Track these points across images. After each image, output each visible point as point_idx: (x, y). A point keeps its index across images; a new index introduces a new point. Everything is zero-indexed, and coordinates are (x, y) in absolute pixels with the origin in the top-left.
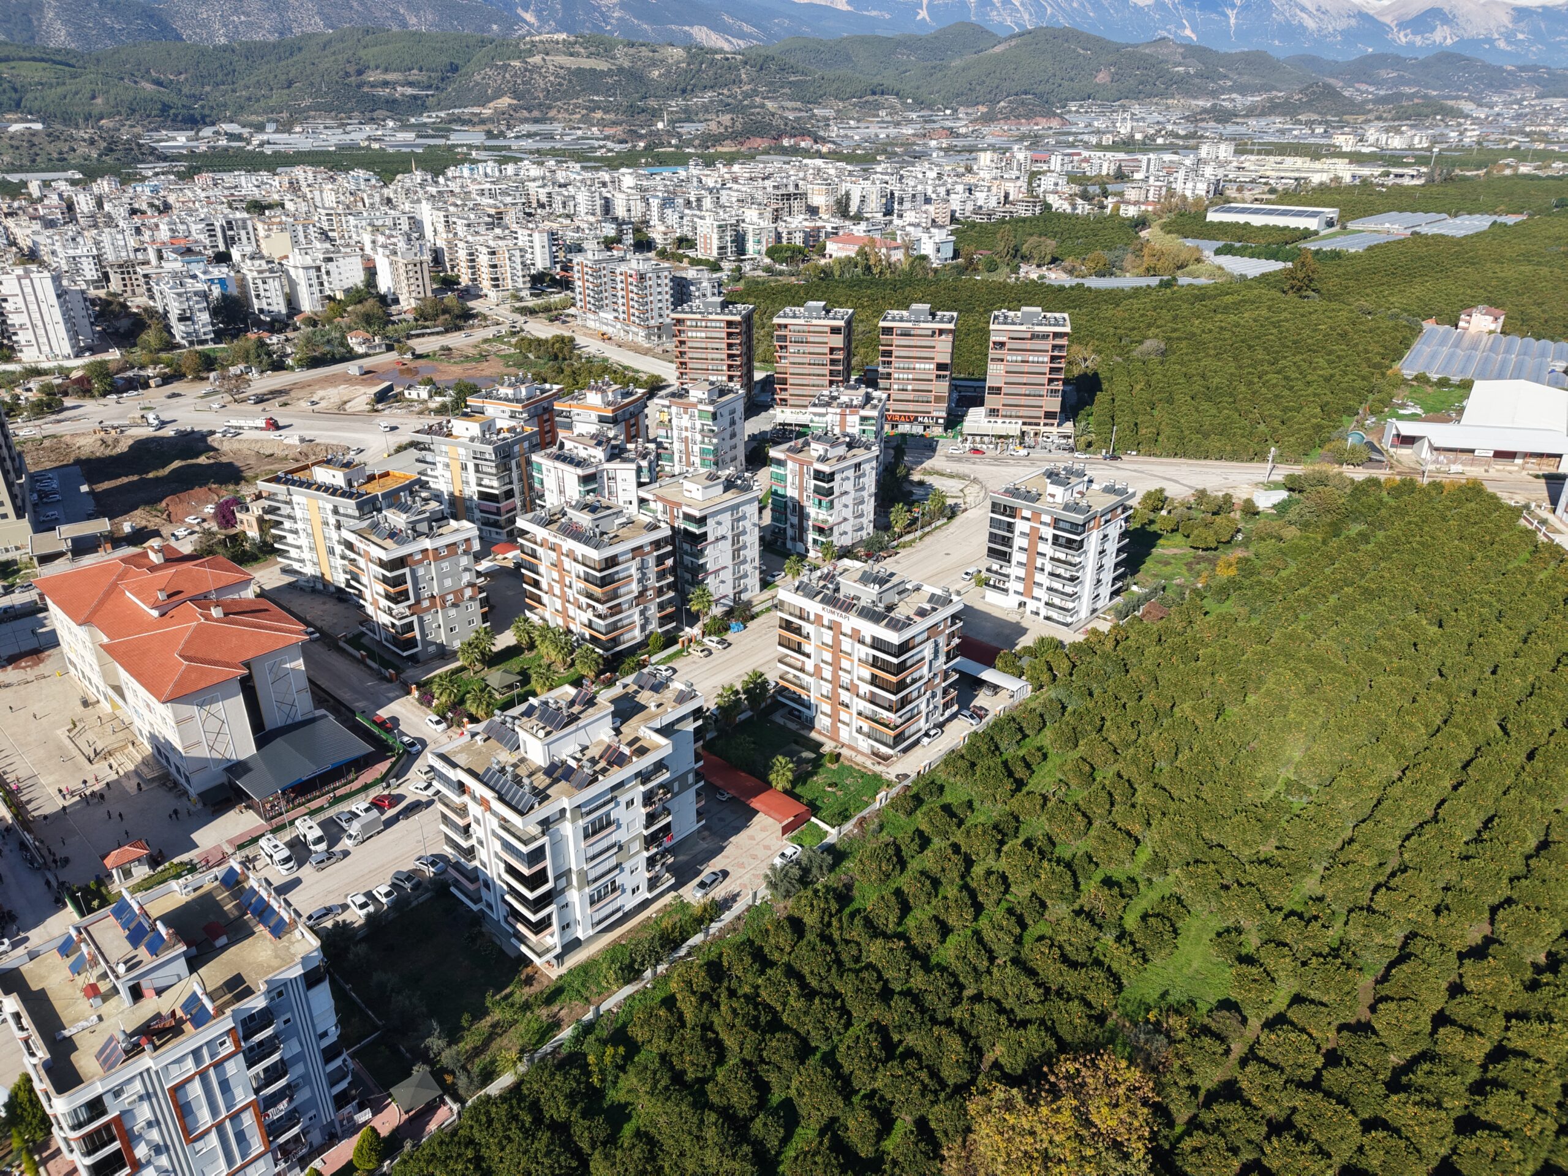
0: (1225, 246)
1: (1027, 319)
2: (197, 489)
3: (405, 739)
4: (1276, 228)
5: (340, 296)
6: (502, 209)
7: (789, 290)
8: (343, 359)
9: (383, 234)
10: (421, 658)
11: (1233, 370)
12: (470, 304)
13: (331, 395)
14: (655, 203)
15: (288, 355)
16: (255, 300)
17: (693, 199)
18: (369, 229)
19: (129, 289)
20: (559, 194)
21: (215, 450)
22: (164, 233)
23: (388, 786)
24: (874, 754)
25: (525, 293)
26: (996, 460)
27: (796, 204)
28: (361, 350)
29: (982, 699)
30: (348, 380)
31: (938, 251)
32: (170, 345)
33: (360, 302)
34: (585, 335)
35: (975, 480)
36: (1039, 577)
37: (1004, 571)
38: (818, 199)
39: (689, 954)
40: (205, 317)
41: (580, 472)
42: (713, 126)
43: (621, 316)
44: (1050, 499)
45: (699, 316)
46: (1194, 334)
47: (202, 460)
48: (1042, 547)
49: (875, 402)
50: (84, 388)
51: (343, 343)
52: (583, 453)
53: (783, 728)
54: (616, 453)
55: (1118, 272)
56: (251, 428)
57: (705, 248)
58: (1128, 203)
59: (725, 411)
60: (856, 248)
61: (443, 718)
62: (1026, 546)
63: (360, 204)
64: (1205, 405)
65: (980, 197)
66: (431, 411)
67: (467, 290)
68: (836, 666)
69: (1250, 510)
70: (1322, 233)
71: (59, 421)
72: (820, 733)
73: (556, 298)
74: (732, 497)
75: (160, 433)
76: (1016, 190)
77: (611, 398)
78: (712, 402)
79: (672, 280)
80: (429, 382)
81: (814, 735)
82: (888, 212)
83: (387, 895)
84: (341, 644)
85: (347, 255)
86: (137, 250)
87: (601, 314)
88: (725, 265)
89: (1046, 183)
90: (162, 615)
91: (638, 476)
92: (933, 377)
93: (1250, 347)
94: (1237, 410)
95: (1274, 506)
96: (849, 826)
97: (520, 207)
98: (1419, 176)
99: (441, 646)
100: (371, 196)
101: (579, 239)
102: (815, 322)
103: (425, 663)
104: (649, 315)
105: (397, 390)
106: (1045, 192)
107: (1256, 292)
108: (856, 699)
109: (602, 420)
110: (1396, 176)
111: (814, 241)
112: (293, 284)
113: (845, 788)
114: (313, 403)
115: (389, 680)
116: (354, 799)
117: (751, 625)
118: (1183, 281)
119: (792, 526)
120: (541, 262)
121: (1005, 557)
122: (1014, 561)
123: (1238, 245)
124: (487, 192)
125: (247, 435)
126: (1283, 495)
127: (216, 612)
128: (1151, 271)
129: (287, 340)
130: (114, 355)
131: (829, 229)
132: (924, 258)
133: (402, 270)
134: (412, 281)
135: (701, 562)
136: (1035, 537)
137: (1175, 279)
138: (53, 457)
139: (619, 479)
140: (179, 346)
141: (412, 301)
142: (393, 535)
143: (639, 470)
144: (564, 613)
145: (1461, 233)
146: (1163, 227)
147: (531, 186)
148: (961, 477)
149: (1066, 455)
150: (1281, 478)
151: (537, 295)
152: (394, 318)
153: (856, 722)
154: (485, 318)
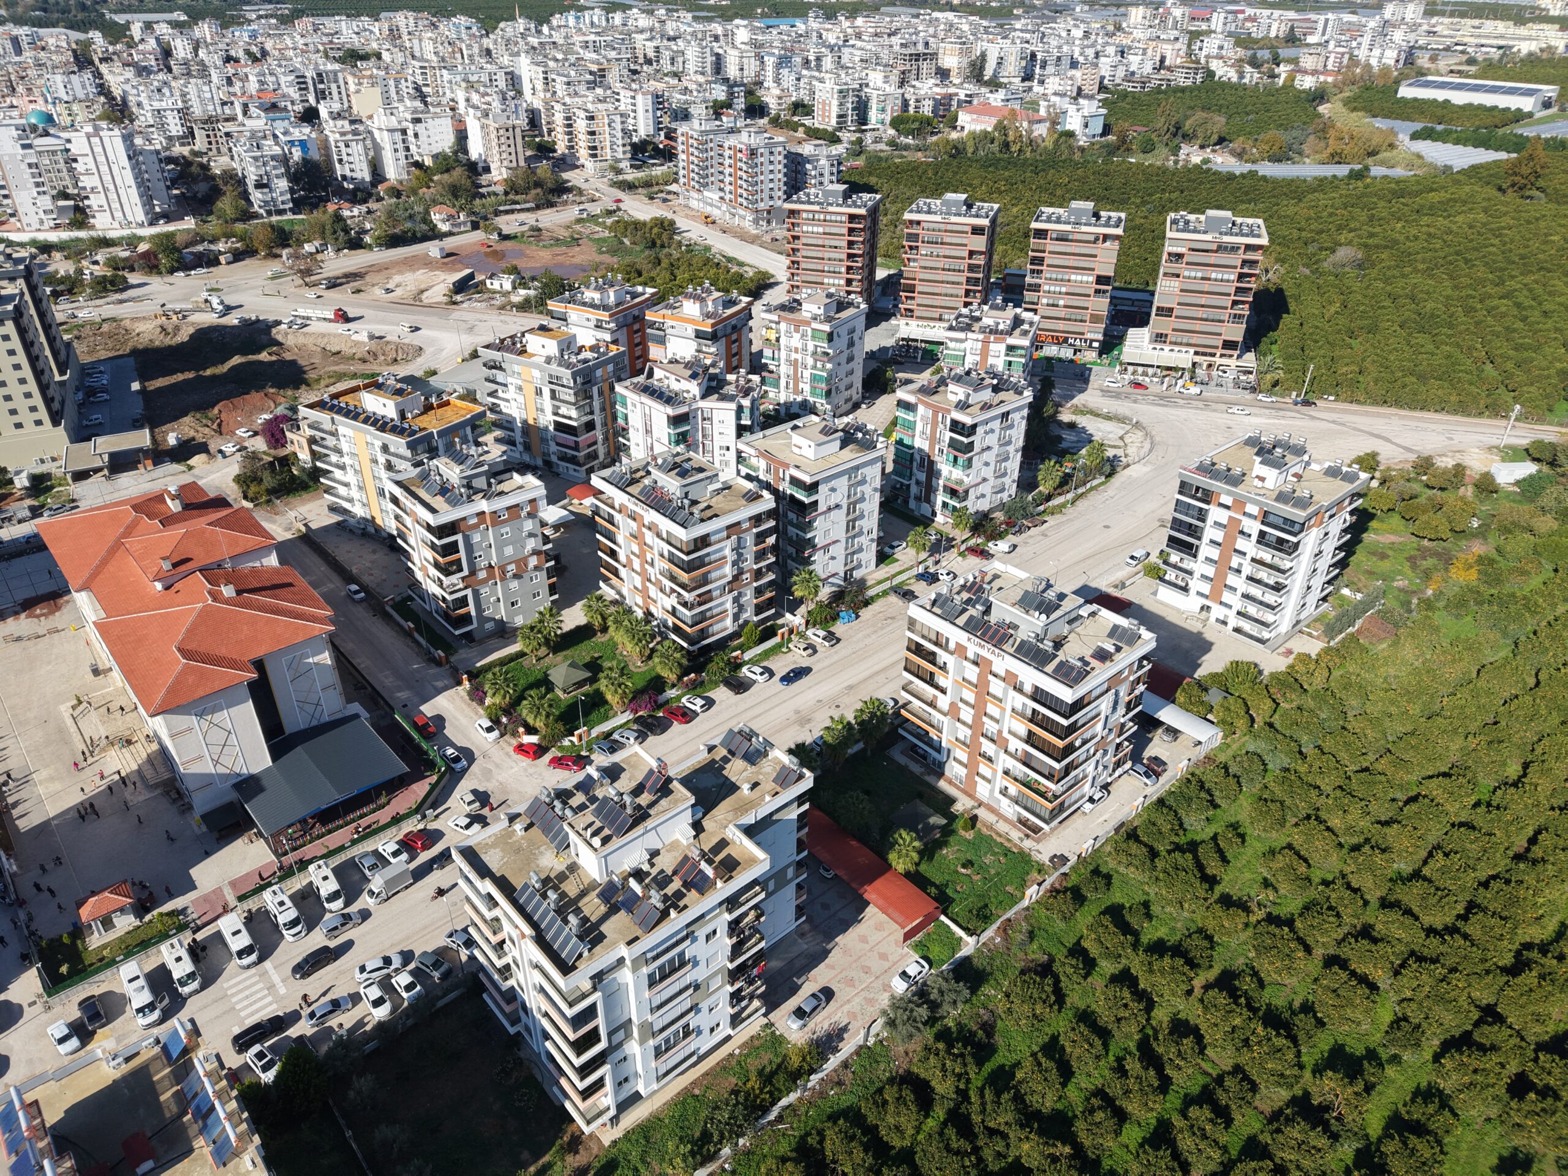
0: (1425, 129)
1: (1212, 226)
2: (254, 394)
3: (450, 751)
4: (1481, 107)
5: (428, 162)
6: (605, 65)
7: (915, 169)
8: (425, 238)
9: (477, 91)
10: (477, 636)
11: (1449, 292)
12: (565, 176)
13: (408, 281)
14: (770, 61)
15: (366, 232)
16: (337, 165)
17: (812, 58)
18: (464, 85)
19: (214, 147)
20: (668, 48)
21: (279, 344)
22: (253, 86)
23: (424, 817)
24: (1020, 821)
25: (625, 165)
26: (1162, 398)
27: (924, 66)
28: (444, 227)
29: (1158, 746)
30: (427, 263)
31: (1086, 126)
32: (247, 215)
33: (447, 171)
34: (687, 216)
35: (1137, 425)
36: (1232, 579)
37: (1184, 565)
38: (950, 60)
39: (780, 1119)
40: (283, 184)
41: (670, 411)
43: (728, 197)
44: (1257, 482)
45: (817, 208)
46: (1396, 242)
47: (264, 356)
48: (1241, 544)
49: (1026, 327)
50: (150, 264)
51: (426, 220)
52: (675, 386)
53: (904, 769)
54: (713, 387)
55: (1297, 158)
56: (319, 319)
57: (823, 116)
58: (1305, 72)
59: (843, 331)
61: (496, 722)
62: (1220, 540)
63: (458, 56)
64: (1421, 339)
65: (1134, 61)
66: (513, 305)
67: (563, 159)
68: (980, 710)
69: (1486, 486)
70: (1538, 115)
71: (121, 302)
72: (950, 782)
73: (659, 171)
74: (850, 456)
75: (225, 321)
76: (1174, 54)
77: (710, 308)
78: (829, 319)
79: (786, 157)
80: (514, 270)
81: (942, 784)
82: (1028, 77)
83: (409, 988)
84: (388, 609)
85: (436, 116)
86: (224, 104)
87: (706, 193)
88: (845, 136)
89: (1210, 46)
90: (165, 590)
91: (739, 417)
92: (1092, 292)
93: (1467, 261)
94: (1458, 345)
95: (1518, 483)
96: (990, 932)
97: (624, 63)
99: (501, 623)
100: (470, 47)
101: (686, 102)
102: (954, 219)
103: (481, 642)
104: (758, 197)
105: (479, 277)
106: (1207, 57)
107: (1467, 189)
108: (1003, 756)
109: (699, 335)
111: (945, 111)
112: (377, 148)
113: (983, 868)
114: (388, 291)
115: (438, 663)
116: (382, 835)
117: (865, 613)
118: (1377, 171)
119: (918, 483)
120: (644, 128)
121: (1190, 550)
122: (1201, 556)
123: (1440, 128)
124: (591, 45)
125: (315, 327)
126: (1529, 468)
127: (228, 591)
128: (1337, 158)
129: (369, 212)
130: (189, 223)
131: (962, 97)
132: (1071, 134)
133: (493, 136)
134: (504, 148)
135: (809, 536)
136: (1234, 530)
137: (1367, 168)
138: (110, 345)
139: (715, 421)
140: (256, 216)
141: (504, 170)
142: (444, 490)
143: (740, 409)
144: (644, 593)
146: (1346, 102)
147: (639, 39)
148: (1121, 419)
149: (1248, 396)
150: (1524, 442)
151: (637, 167)
152: (483, 190)
153: (1001, 781)
154: (580, 192)
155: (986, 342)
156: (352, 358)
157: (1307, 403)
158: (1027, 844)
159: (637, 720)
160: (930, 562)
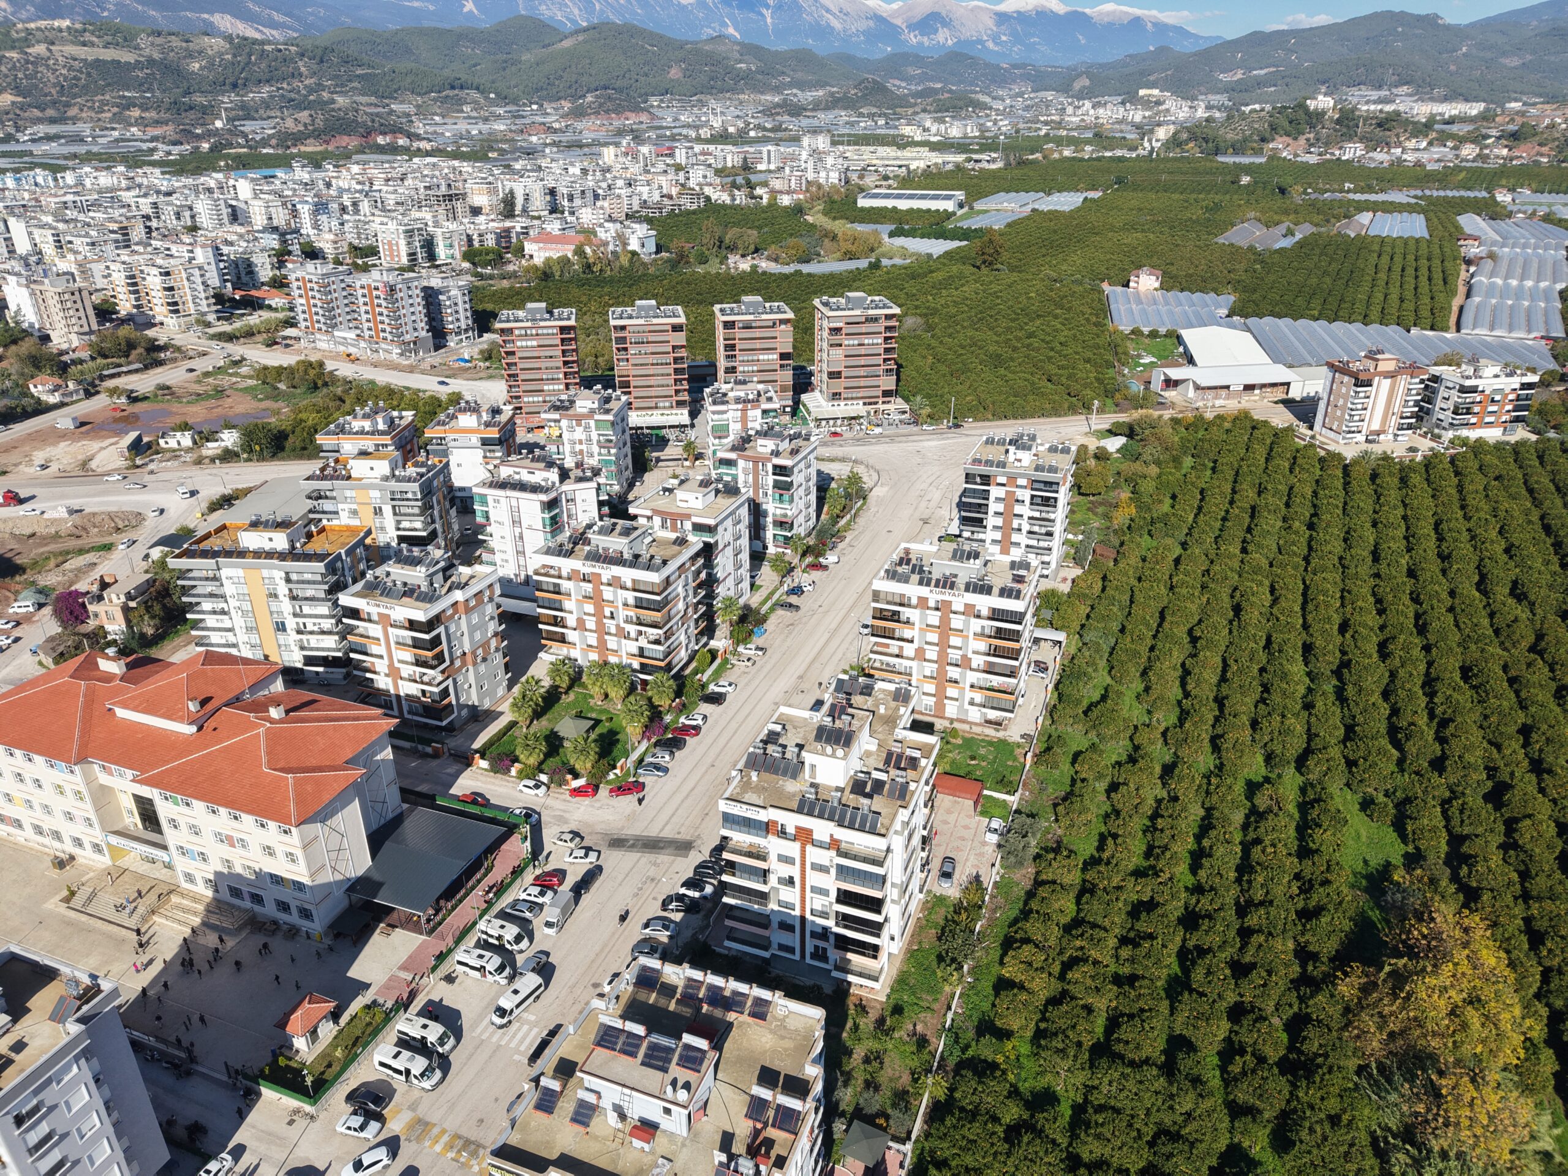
0: (895, 229)
1: (852, 304)
3: (512, 811)
4: (919, 210)
8: (37, 412)
10: (457, 725)
12: (151, 333)
13: (64, 454)
17: (348, 203)
20: (168, 204)
23: (539, 864)
24: (989, 721)
25: (211, 318)
28: (53, 399)
31: (643, 246)
33: (15, 342)
35: (855, 462)
36: (1015, 537)
42: (290, 123)
43: (367, 333)
44: (1017, 464)
45: (529, 324)
46: (936, 309)
51: (27, 394)
55: (819, 258)
57: (392, 256)
58: (781, 192)
59: (619, 419)
60: (573, 247)
62: (1001, 510)
64: (1002, 371)
66: (213, 460)
67: (129, 319)
68: (943, 645)
70: (960, 213)
73: (255, 319)
74: (726, 503)
78: (607, 411)
79: (421, 291)
80: (184, 427)
82: (553, 210)
87: (336, 333)
89: (696, 177)
90: (200, 729)
91: (598, 494)
92: (778, 367)
93: (991, 317)
95: (1118, 451)
96: (1020, 790)
98: (994, 160)
99: (474, 707)
101: (245, 253)
103: (462, 729)
107: (955, 269)
108: (969, 673)
109: (485, 442)
110: (976, 161)
111: (508, 243)
113: (984, 758)
114: (44, 467)
115: (436, 755)
116: (514, 886)
117: (769, 626)
118: (885, 262)
122: (989, 527)
124: (70, 204)
126: (1120, 441)
127: (275, 713)
128: (850, 256)
131: (518, 229)
132: (634, 253)
133: (53, 302)
134: (69, 313)
135: (716, 571)
136: (1011, 500)
137: (878, 261)
139: (578, 501)
141: (74, 338)
144: (602, 647)
145: (1066, 208)
146: (825, 213)
147: (128, 196)
148: (843, 460)
149: (914, 429)
150: (1107, 426)
151: (227, 319)
152: (65, 358)
153: (969, 694)
154: (178, 349)
155: (744, 410)
156: (57, 536)
157: (957, 426)
158: (1001, 734)
159: (656, 745)
160: (788, 580)
